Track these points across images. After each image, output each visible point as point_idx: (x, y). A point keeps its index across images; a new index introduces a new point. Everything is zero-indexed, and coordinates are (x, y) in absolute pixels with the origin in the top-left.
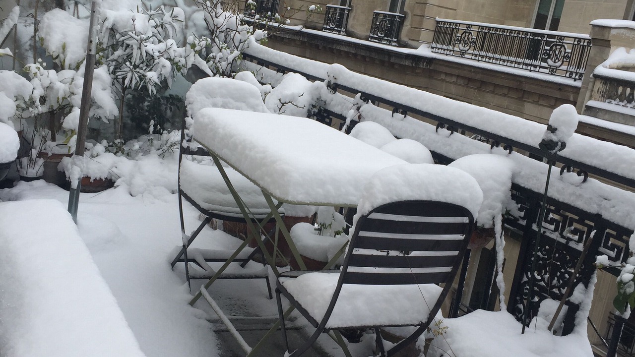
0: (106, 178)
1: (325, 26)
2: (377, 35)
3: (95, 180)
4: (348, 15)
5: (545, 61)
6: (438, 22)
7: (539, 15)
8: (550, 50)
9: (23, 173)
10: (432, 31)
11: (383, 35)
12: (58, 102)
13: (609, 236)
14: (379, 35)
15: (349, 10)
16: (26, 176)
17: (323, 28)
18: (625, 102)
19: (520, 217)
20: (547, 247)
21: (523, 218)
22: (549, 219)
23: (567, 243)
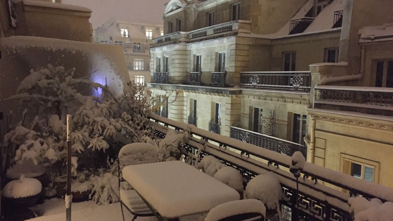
0: (88, 190)
1: (191, 82)
2: (215, 83)
3: (82, 193)
4: (200, 76)
5: (292, 85)
6: (241, 73)
7: (285, 64)
8: (293, 80)
9: (47, 195)
10: (239, 78)
11: (217, 83)
12: (61, 157)
13: (334, 212)
14: (216, 83)
15: (200, 74)
16: (48, 196)
17: (190, 83)
18: (332, 99)
19: (288, 201)
20: (305, 217)
21: (290, 202)
22: (303, 202)
23: (314, 215)
